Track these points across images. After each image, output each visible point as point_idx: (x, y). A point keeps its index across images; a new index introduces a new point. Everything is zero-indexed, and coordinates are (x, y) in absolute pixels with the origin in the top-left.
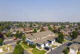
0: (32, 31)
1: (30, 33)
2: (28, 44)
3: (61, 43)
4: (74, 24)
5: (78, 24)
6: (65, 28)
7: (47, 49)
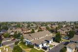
0: (30, 31)
1: (28, 33)
2: (26, 44)
3: (59, 42)
4: (71, 23)
5: (75, 23)
6: (62, 27)
7: (45, 48)
